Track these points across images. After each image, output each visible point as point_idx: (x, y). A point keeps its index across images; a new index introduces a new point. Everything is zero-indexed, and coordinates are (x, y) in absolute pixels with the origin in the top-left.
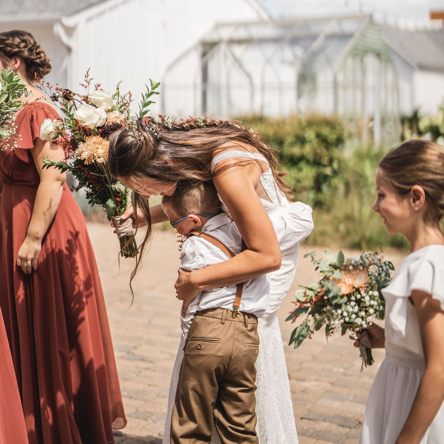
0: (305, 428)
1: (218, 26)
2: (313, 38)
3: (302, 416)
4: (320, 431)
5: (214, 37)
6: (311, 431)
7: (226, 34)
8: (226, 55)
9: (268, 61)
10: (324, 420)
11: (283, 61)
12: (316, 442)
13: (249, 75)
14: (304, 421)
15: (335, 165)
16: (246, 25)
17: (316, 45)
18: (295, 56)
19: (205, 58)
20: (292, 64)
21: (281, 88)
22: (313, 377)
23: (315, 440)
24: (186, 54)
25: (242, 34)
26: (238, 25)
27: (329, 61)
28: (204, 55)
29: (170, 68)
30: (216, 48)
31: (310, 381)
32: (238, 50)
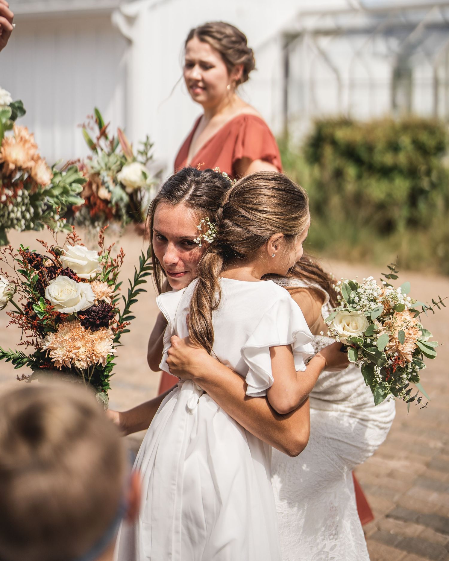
0: (392, 532)
1: (303, 14)
2: (411, 27)
3: (387, 512)
4: (411, 539)
5: (296, 27)
6: (400, 538)
7: (311, 23)
8: (309, 49)
9: (358, 54)
10: (417, 521)
11: (375, 55)
12: (406, 556)
13: (335, 71)
14: (391, 520)
15: (434, 176)
16: (334, 13)
17: (413, 36)
18: (389, 48)
20: (386, 57)
21: (372, 85)
22: (402, 454)
23: (405, 553)
25: (329, 23)
26: (324, 14)
27: (429, 55)
31: (399, 459)
32: (325, 42)
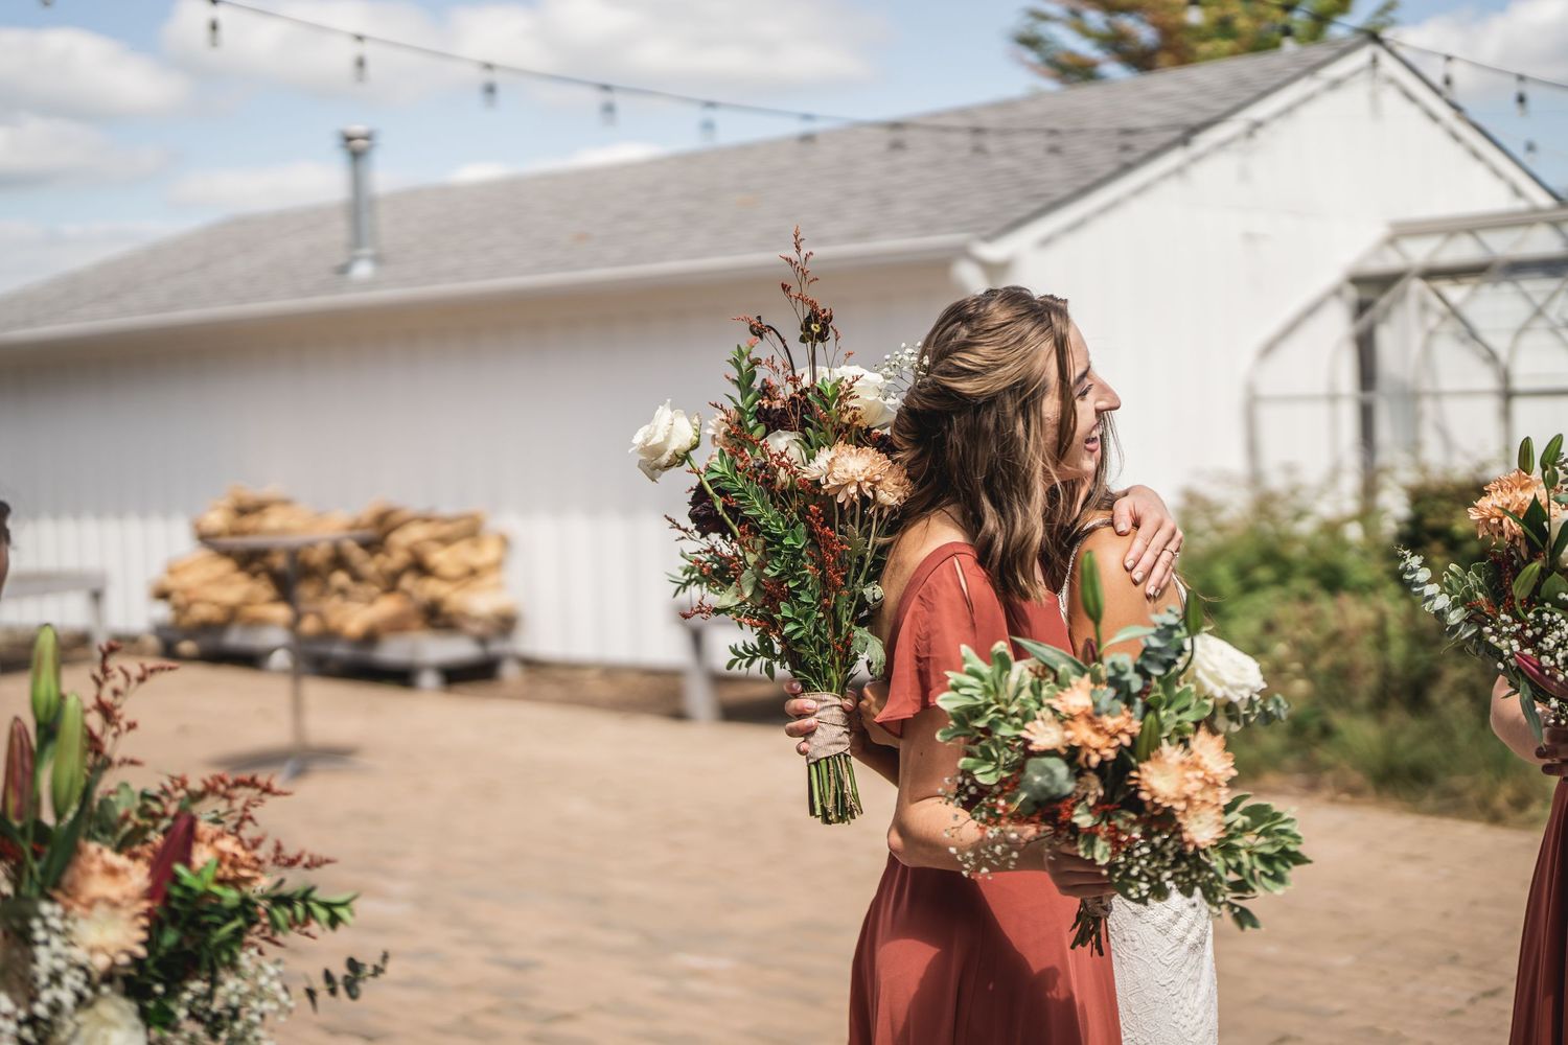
5: (1392, 261)
8: (1424, 307)
16: (1473, 227)
19: (1368, 316)
24: (1312, 311)
25: (1463, 251)
26: (1451, 229)
28: (1362, 308)
29: (1269, 349)
30: (1397, 288)
32: (1456, 293)
